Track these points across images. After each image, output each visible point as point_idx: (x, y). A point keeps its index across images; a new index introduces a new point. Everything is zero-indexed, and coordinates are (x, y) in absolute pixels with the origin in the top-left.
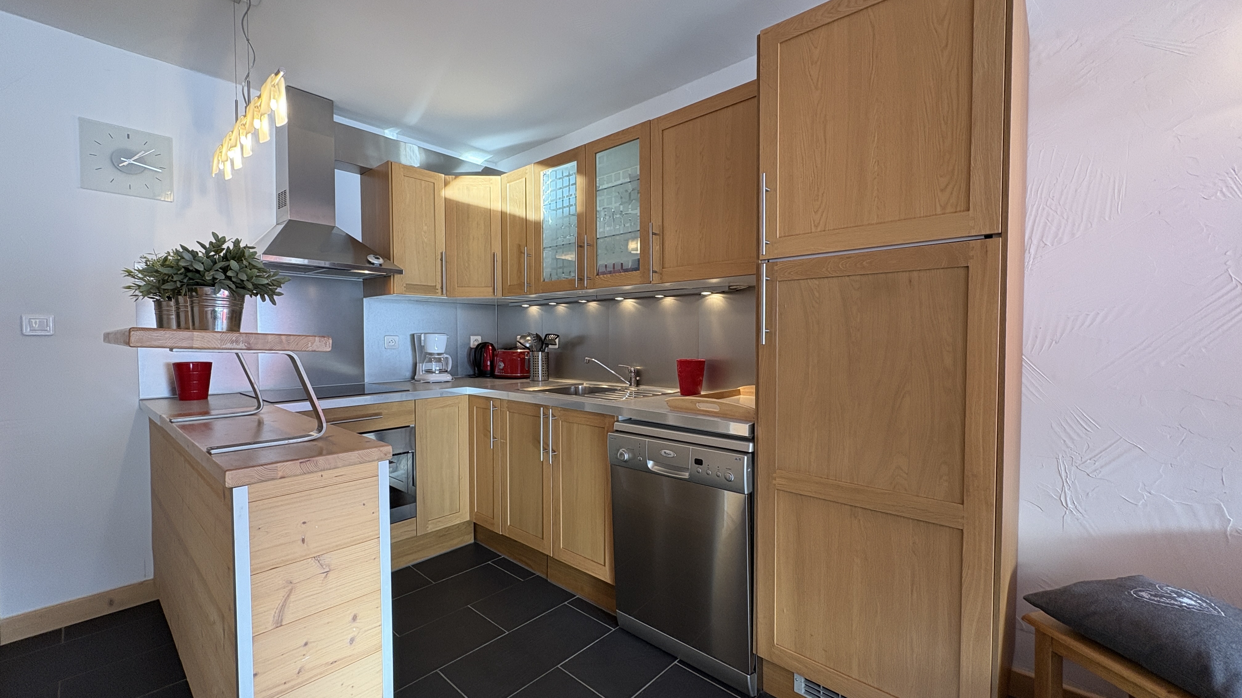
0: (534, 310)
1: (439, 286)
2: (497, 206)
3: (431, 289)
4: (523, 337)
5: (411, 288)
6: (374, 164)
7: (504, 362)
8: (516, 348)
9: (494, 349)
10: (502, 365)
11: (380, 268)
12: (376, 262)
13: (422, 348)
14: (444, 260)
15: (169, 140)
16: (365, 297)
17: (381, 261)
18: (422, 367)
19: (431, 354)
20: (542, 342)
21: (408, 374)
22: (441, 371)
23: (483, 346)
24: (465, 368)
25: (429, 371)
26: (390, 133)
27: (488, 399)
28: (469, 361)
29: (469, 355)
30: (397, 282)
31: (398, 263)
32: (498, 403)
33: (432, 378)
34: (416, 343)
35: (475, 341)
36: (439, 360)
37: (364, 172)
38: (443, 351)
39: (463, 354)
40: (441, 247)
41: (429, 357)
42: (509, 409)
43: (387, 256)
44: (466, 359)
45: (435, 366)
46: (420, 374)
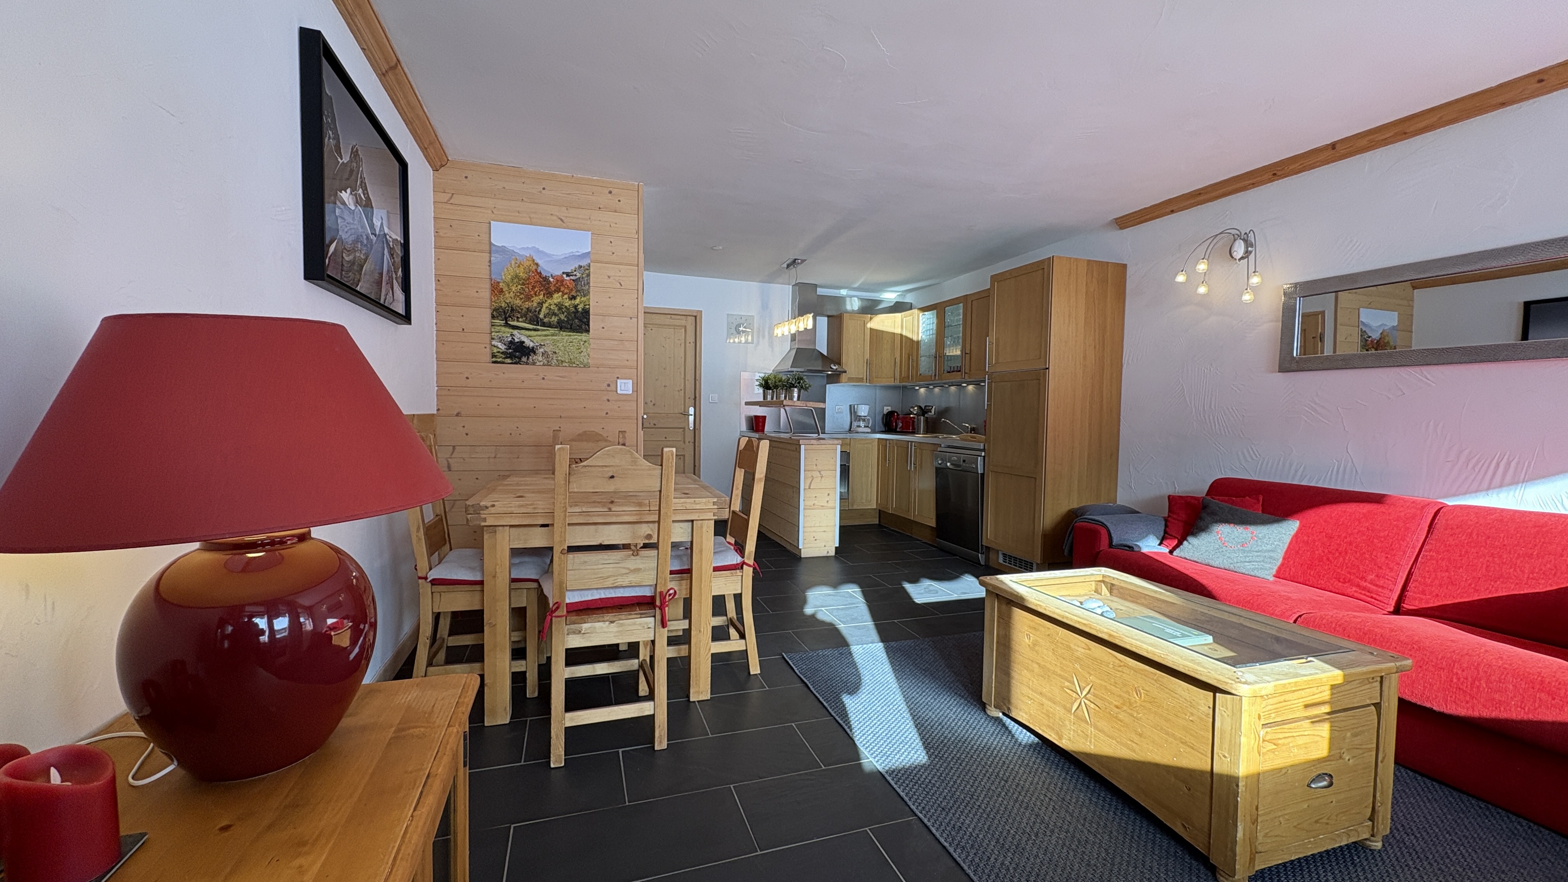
0: (922, 390)
1: (865, 378)
2: (898, 331)
3: (860, 380)
4: (913, 408)
5: (851, 380)
6: (834, 313)
7: (902, 423)
8: (910, 414)
9: (898, 415)
10: (901, 424)
11: (836, 371)
12: (834, 368)
13: (855, 413)
14: (869, 363)
15: (753, 316)
16: (828, 383)
17: (837, 367)
18: (855, 424)
19: (860, 416)
20: (924, 411)
21: (848, 428)
22: (865, 427)
23: (891, 414)
24: (880, 425)
25: (859, 426)
26: (844, 292)
27: (886, 440)
28: (883, 422)
29: (883, 418)
30: (844, 377)
31: (845, 367)
32: (891, 442)
33: (860, 430)
34: (852, 410)
35: (887, 409)
36: (864, 420)
37: (828, 316)
38: (866, 415)
39: (879, 418)
40: (867, 356)
41: (859, 418)
42: (896, 444)
43: (839, 363)
44: (881, 422)
45: (862, 424)
46: (854, 427)
